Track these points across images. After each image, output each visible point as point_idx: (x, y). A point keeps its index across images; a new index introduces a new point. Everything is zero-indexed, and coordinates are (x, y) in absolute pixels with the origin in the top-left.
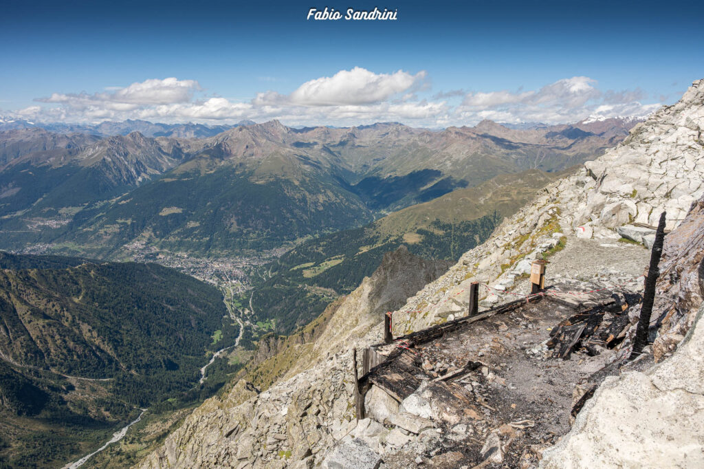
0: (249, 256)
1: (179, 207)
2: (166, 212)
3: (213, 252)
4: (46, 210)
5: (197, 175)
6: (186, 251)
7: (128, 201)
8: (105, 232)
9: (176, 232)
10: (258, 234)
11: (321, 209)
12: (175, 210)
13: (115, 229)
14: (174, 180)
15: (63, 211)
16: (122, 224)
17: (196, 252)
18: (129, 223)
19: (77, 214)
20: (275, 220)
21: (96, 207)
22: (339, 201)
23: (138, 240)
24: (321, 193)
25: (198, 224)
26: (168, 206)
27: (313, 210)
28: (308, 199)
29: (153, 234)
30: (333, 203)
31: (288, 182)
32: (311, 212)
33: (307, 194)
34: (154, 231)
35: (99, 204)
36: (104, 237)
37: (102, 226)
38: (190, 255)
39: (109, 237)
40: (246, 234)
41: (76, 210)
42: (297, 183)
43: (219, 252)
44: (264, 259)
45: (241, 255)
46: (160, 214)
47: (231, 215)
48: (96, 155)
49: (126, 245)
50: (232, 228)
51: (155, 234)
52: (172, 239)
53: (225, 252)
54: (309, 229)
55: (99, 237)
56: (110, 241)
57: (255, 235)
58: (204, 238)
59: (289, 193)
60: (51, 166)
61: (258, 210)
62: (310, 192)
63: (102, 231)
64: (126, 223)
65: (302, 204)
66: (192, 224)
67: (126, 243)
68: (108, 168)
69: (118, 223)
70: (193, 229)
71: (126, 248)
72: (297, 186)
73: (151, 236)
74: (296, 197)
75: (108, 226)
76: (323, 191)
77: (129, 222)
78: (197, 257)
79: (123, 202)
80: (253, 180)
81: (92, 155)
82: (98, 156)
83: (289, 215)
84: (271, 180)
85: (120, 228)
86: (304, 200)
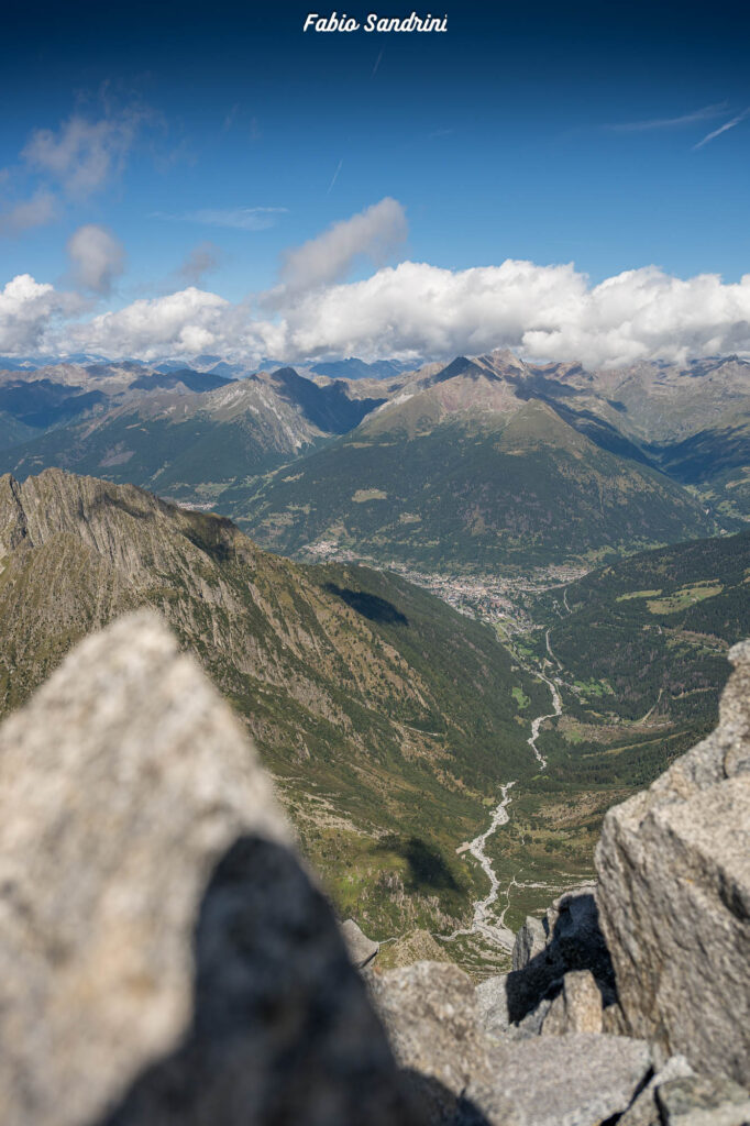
0: (510, 576)
1: (381, 489)
2: (361, 496)
3: (449, 565)
4: (178, 486)
5: (402, 438)
6: (404, 561)
7: (298, 477)
8: (272, 524)
9: (383, 529)
10: (522, 539)
11: (624, 502)
12: (377, 494)
13: (286, 519)
14: (367, 445)
15: (201, 488)
16: (297, 512)
17: (420, 564)
18: (307, 512)
19: (223, 495)
20: (550, 517)
21: (247, 485)
22: (652, 490)
23: (325, 540)
24: (620, 474)
25: (417, 519)
26: (366, 486)
27: (610, 505)
28: (599, 484)
29: (346, 532)
30: (642, 494)
31: (562, 453)
32: (606, 507)
33: (597, 474)
34: (347, 526)
35: (250, 481)
36: (272, 532)
37: (264, 515)
38: (411, 569)
39: (279, 533)
40: (502, 539)
41: (221, 488)
42: (578, 456)
43: (458, 566)
44: (538, 583)
45: (496, 572)
46: (353, 499)
47: (472, 506)
48: (235, 404)
49: (307, 547)
50: (476, 528)
51: (350, 532)
52: (378, 541)
53: (469, 567)
54: (608, 538)
55: (263, 533)
56: (281, 539)
57: (517, 542)
58: (430, 542)
59: (567, 473)
60: (171, 419)
61: (518, 500)
62: (603, 473)
63: (266, 523)
64: (301, 512)
65: (589, 492)
66: (408, 518)
67: (305, 542)
68: (256, 425)
69: (289, 511)
70: (412, 526)
71: (307, 551)
72: (579, 461)
73: (343, 534)
74: (578, 480)
75: (274, 515)
76: (624, 471)
77: (307, 510)
78: (425, 572)
79: (289, 479)
80: (502, 448)
81: (230, 404)
82: (239, 405)
83: (570, 510)
84: (535, 448)
85: (294, 519)
86: (593, 485)
